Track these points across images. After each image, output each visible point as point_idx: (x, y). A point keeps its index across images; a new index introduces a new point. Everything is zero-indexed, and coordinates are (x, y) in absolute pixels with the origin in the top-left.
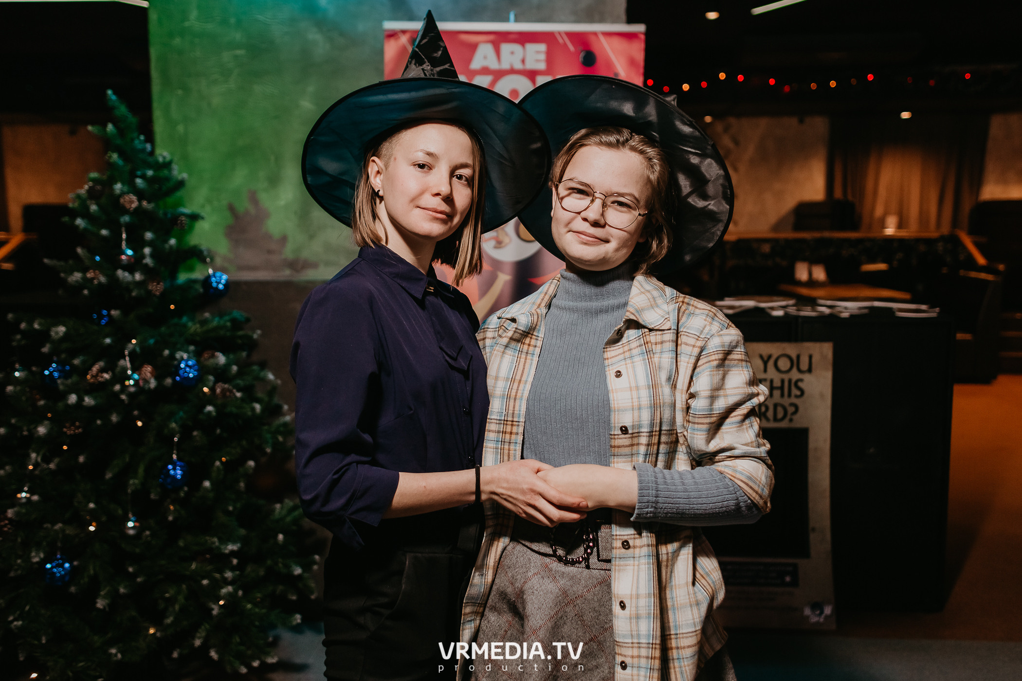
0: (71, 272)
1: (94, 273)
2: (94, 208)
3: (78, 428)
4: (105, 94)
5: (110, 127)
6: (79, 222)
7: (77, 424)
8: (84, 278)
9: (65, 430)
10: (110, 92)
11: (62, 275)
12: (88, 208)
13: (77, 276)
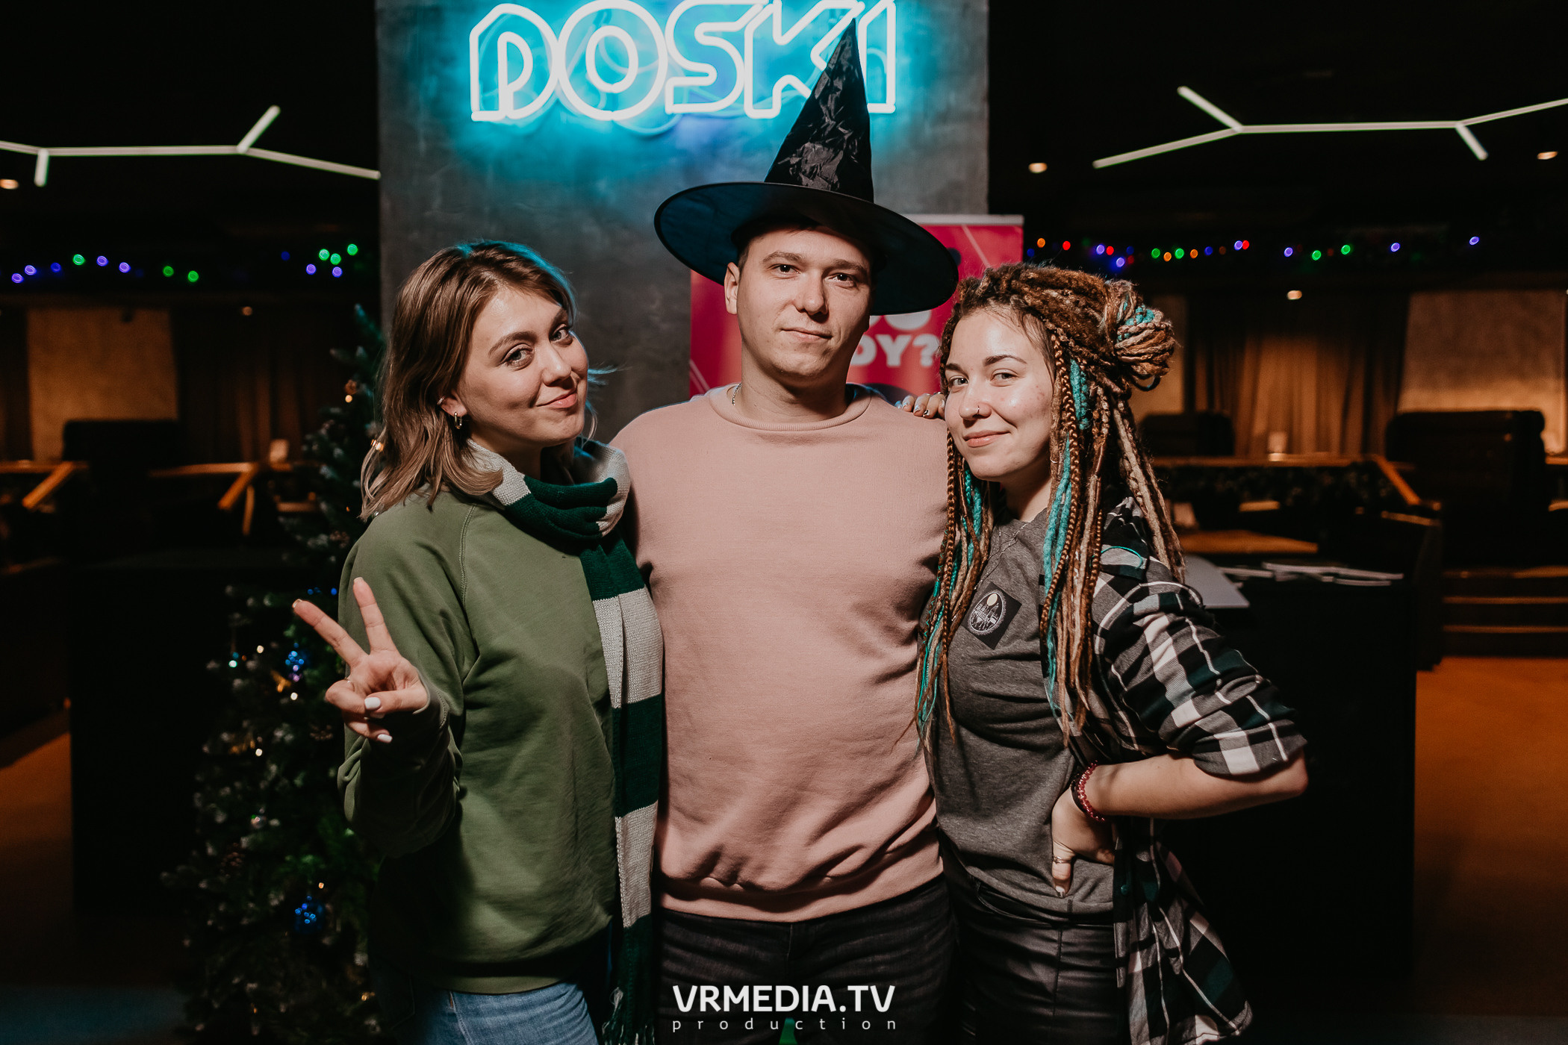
0: (316, 535)
1: (341, 534)
2: (338, 452)
3: (328, 732)
4: (353, 310)
5: (360, 351)
6: (325, 470)
7: (329, 727)
8: (330, 542)
9: (312, 735)
10: (358, 307)
11: (299, 538)
12: (331, 452)
13: (323, 539)
